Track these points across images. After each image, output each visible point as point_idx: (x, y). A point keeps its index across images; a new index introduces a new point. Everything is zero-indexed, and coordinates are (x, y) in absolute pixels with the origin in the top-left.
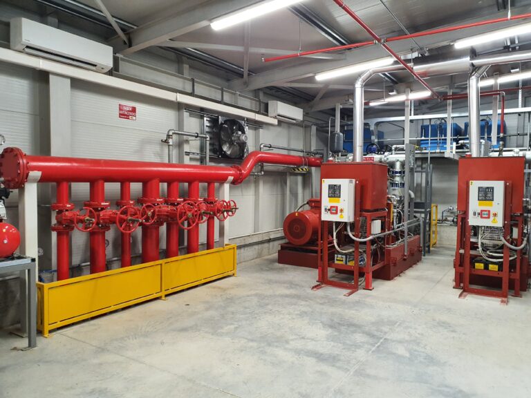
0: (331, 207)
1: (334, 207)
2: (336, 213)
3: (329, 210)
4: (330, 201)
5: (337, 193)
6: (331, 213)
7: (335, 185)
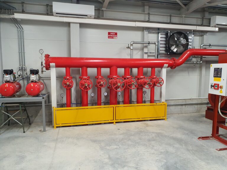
0: (215, 84)
1: (216, 84)
2: (218, 89)
3: (213, 86)
4: (215, 80)
5: (219, 74)
6: (214, 89)
7: (218, 68)
